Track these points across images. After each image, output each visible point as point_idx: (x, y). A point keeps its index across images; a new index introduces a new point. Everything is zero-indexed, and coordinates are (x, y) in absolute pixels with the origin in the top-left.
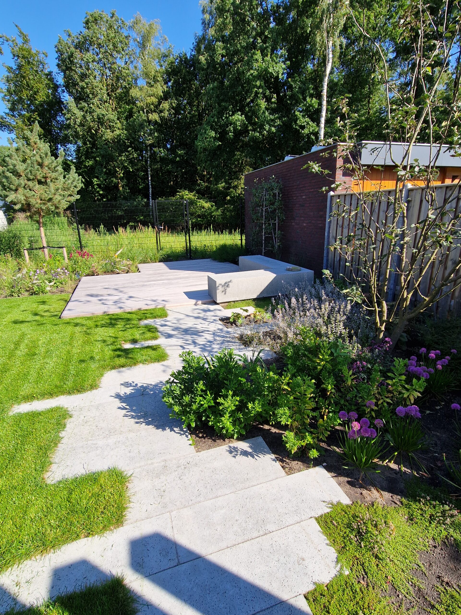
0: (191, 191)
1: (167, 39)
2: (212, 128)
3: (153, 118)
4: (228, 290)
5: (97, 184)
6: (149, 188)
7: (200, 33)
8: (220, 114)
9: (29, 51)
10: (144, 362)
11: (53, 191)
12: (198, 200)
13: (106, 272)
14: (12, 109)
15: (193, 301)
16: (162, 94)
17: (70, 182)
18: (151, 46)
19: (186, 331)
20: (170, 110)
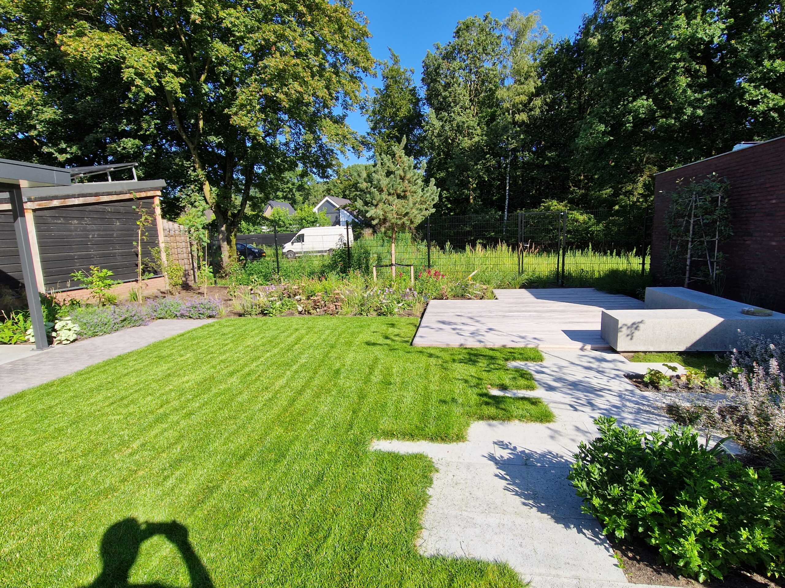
0: (560, 200)
1: (547, 29)
2: (602, 120)
3: (521, 118)
4: (637, 334)
5: (446, 197)
6: (505, 199)
7: (590, 12)
8: (615, 102)
9: (398, 71)
10: (521, 418)
11: (411, 205)
12: (571, 212)
13: (456, 297)
14: (373, 129)
15: (579, 345)
16: (534, 90)
17: (428, 194)
18: (526, 41)
19: (575, 385)
20: (542, 107)
